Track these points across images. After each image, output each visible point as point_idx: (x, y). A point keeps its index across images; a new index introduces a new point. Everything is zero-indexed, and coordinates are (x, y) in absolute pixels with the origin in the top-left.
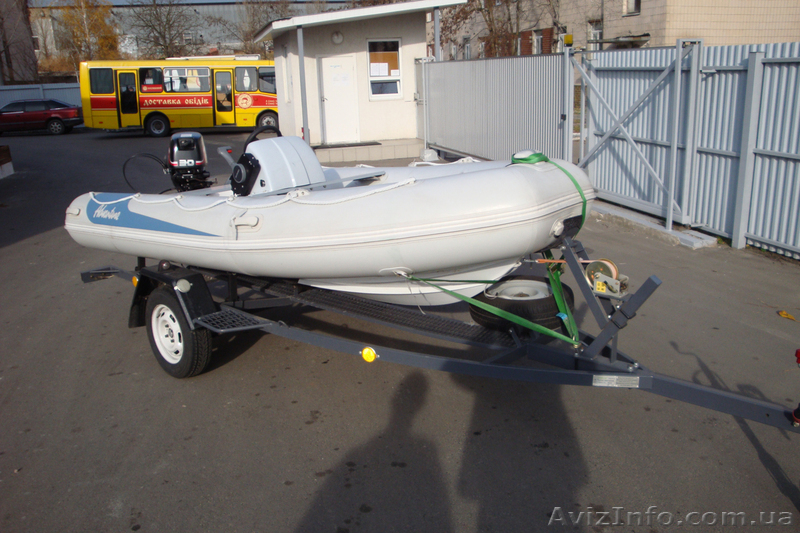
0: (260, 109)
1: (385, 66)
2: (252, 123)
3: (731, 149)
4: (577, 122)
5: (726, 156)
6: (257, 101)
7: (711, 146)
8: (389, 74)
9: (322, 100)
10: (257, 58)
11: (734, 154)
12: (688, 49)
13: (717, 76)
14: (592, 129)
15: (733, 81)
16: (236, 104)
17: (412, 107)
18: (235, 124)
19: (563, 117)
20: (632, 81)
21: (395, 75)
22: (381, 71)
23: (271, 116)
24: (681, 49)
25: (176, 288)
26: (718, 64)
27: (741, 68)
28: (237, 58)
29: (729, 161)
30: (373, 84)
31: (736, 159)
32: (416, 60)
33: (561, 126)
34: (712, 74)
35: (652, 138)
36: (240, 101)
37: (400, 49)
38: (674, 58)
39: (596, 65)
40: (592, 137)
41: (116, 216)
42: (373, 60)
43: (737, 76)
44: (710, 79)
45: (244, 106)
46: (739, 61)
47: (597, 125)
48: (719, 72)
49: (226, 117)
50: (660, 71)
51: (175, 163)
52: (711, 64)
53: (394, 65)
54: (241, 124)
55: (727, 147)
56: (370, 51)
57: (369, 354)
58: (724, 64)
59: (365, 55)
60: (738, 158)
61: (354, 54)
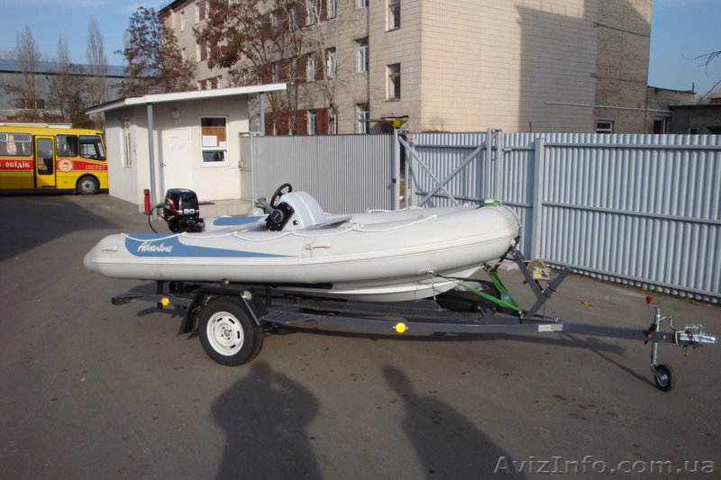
0: (79, 173)
1: (214, 138)
2: (72, 186)
3: (525, 202)
4: (403, 184)
5: (522, 207)
6: (77, 166)
7: (515, 201)
8: (218, 145)
9: (162, 165)
10: (69, 127)
11: (528, 205)
12: (495, 134)
13: (512, 153)
14: (414, 189)
15: (524, 157)
16: (56, 168)
17: (237, 174)
18: (56, 186)
19: (394, 181)
20: (450, 155)
21: (222, 146)
22: (211, 142)
23: (90, 180)
24: (491, 134)
25: (244, 297)
26: (512, 145)
27: (530, 148)
28: (50, 126)
29: (524, 210)
30: (204, 152)
31: (530, 209)
32: (240, 134)
33: (391, 188)
34: (509, 152)
35: (464, 195)
36: (61, 165)
37: (227, 124)
38: (484, 140)
39: (416, 142)
40: (414, 194)
41: (168, 249)
42: (204, 133)
43: (526, 153)
44: (507, 155)
45: (65, 170)
46: (527, 143)
47: (418, 187)
48: (514, 150)
49: (48, 180)
50: (474, 149)
51: (180, 211)
52: (507, 145)
53: (222, 137)
54: (61, 186)
55: (523, 200)
56: (203, 125)
57: (401, 328)
58: (517, 145)
59: (199, 129)
60: (531, 208)
61: (189, 128)
